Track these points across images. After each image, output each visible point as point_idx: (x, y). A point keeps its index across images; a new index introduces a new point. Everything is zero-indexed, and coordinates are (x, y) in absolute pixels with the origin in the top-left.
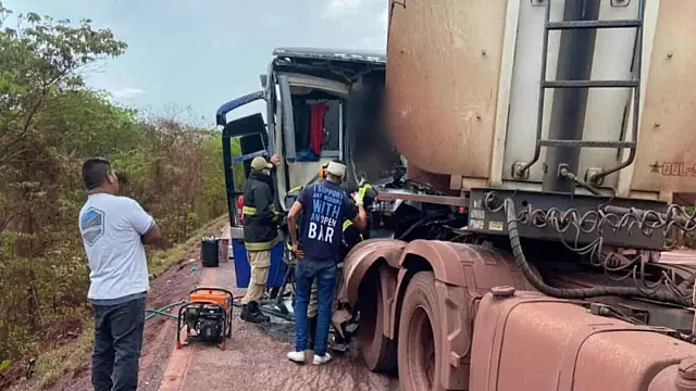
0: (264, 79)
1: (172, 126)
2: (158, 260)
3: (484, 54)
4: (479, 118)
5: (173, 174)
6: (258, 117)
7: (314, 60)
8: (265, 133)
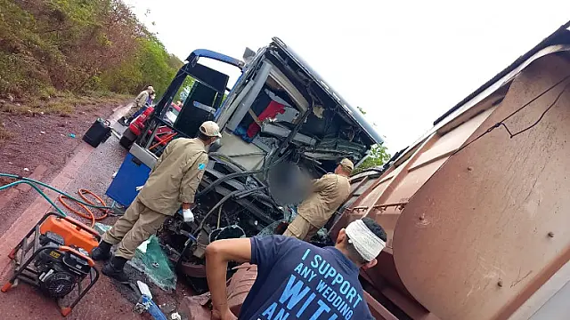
0: (248, 54)
1: (126, 11)
2: (45, 94)
3: (550, 235)
4: (499, 285)
5: (104, 44)
6: (225, 78)
7: (303, 72)
8: (222, 94)
